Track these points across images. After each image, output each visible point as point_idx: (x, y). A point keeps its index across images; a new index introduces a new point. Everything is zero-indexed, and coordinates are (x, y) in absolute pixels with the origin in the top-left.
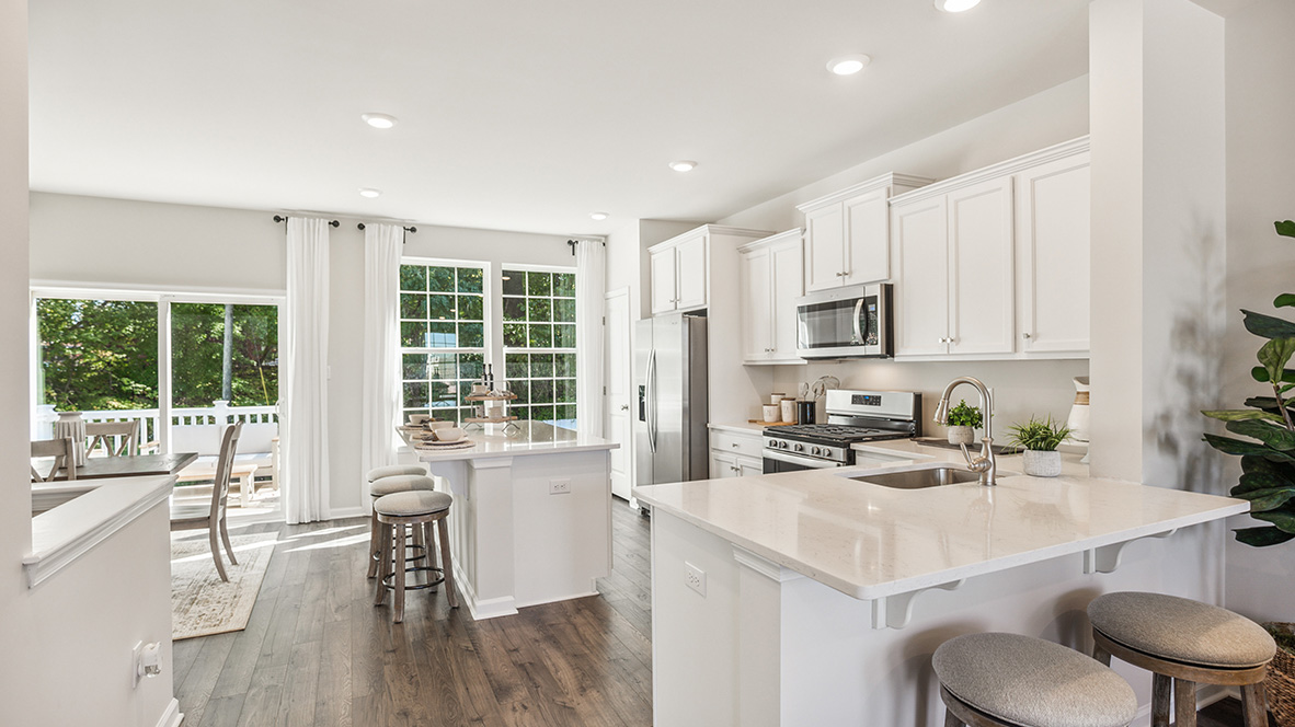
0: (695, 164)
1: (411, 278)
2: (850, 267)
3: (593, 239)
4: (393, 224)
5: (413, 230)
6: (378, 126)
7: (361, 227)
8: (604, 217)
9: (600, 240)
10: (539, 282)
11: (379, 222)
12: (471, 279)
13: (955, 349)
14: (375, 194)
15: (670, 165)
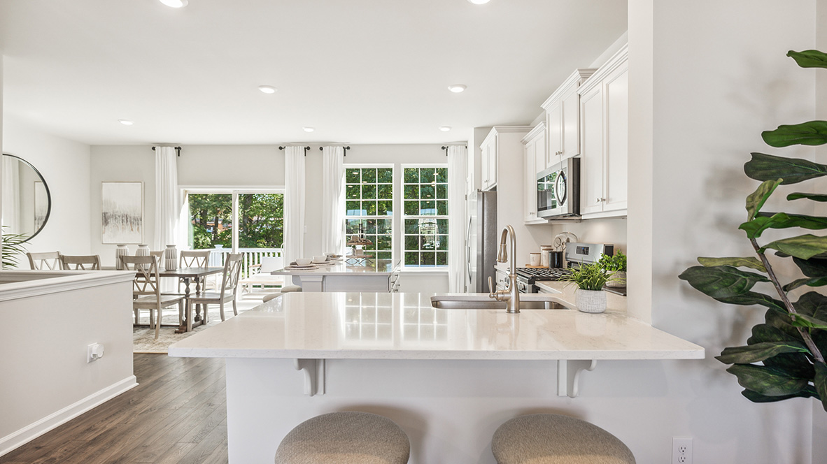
0: (465, 87)
1: (351, 176)
2: (563, 147)
3: (457, 144)
4: (337, 146)
5: (348, 148)
6: (267, 92)
7: (321, 149)
8: (448, 129)
9: (463, 145)
10: (428, 174)
11: (329, 146)
12: (386, 174)
13: (607, 207)
14: (311, 130)
15: (449, 88)
